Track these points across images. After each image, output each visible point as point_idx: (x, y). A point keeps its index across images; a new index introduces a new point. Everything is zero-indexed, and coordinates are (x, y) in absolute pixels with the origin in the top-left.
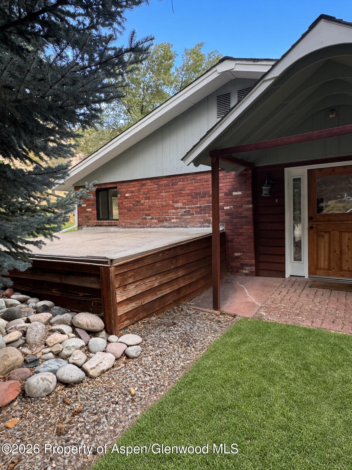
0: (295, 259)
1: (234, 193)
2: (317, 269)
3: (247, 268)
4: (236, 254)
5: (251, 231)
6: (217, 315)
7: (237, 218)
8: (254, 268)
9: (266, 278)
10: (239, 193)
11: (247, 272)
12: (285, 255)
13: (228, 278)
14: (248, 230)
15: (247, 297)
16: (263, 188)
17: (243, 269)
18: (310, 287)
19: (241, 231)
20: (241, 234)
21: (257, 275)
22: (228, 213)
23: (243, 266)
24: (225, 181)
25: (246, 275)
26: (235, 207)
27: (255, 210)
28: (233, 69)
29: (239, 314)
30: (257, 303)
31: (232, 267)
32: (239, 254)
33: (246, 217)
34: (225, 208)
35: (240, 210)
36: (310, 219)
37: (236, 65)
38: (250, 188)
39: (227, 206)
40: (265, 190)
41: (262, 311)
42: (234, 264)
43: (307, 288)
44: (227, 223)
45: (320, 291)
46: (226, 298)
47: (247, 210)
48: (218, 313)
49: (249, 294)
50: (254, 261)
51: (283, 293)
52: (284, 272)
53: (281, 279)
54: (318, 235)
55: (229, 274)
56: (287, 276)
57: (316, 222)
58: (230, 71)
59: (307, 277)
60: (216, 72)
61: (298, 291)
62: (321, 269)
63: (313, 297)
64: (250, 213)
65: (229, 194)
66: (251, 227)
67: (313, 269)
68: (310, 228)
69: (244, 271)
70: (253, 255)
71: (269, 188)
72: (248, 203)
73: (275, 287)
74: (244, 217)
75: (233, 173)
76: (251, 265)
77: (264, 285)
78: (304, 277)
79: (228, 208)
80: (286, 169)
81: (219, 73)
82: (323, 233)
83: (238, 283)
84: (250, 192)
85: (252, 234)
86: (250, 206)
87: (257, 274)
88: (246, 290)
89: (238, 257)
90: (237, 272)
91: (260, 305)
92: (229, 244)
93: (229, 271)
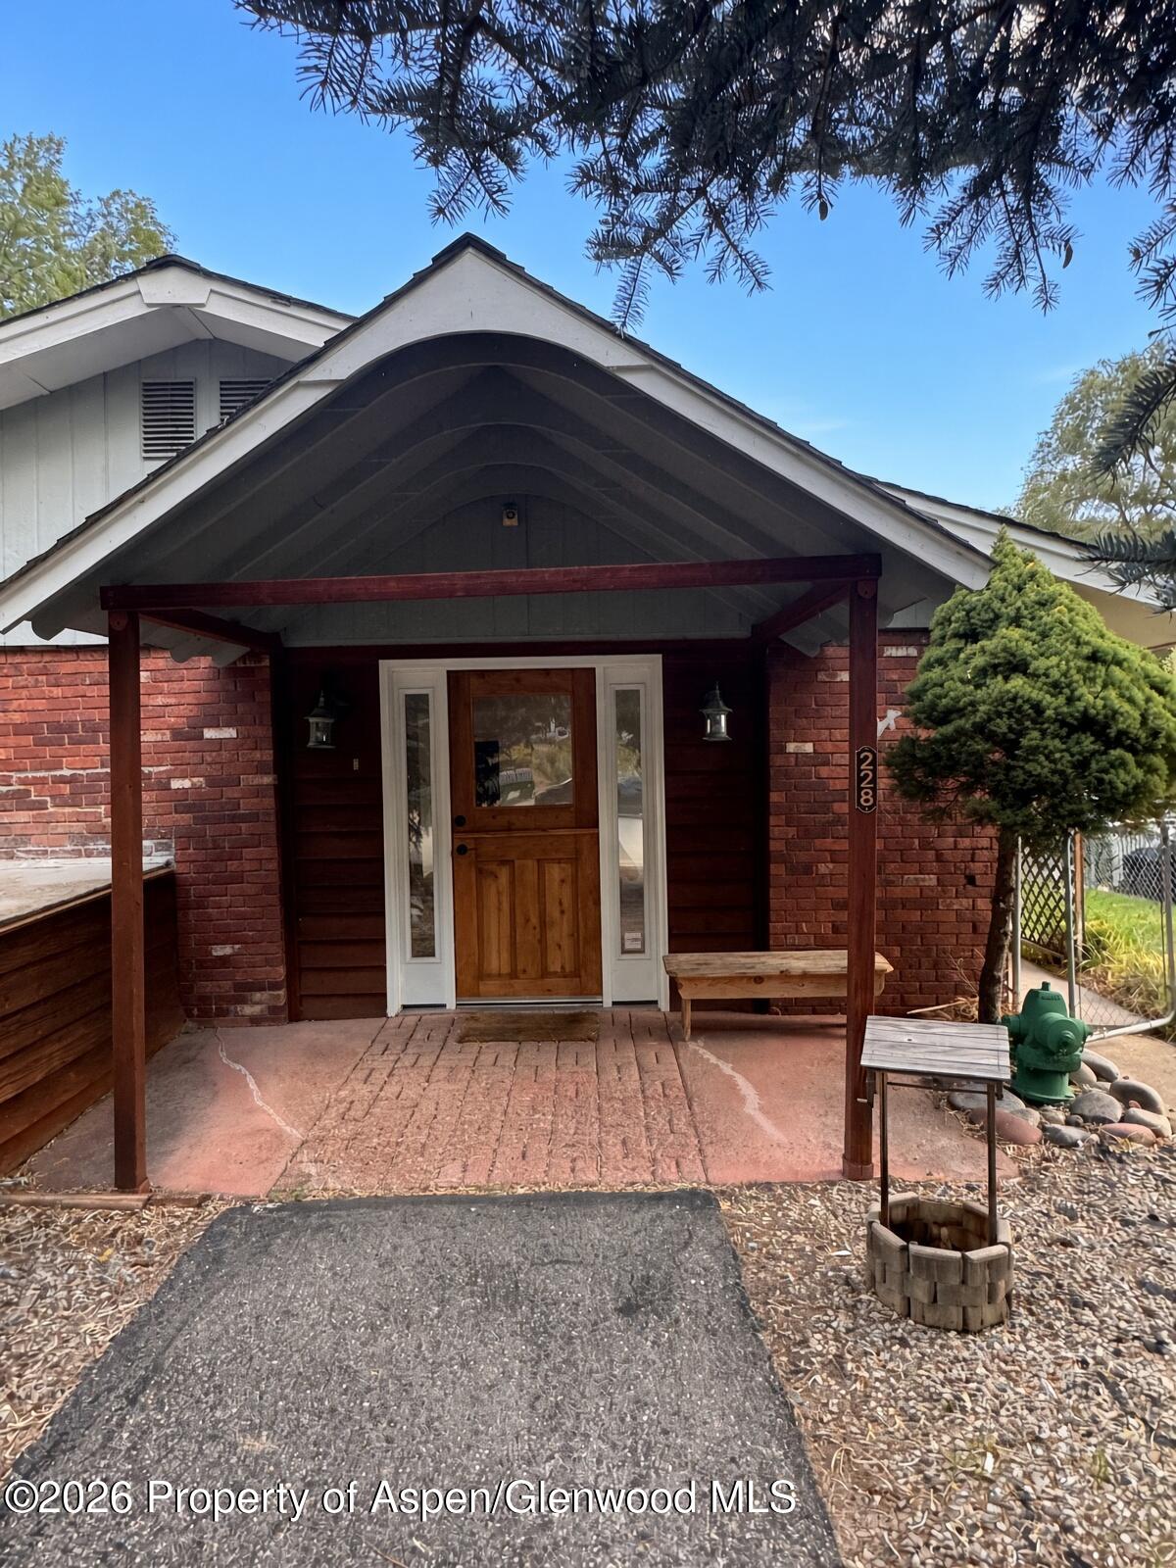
0: (416, 954)
1: (209, 734)
2: (481, 975)
3: (257, 996)
4: (219, 951)
5: (274, 865)
6: (131, 1212)
7: (219, 821)
8: (282, 992)
9: (324, 1025)
10: (230, 733)
11: (256, 1010)
12: (384, 941)
13: (186, 1039)
14: (261, 861)
15: (253, 1110)
16: (311, 720)
17: (243, 1001)
18: (461, 1040)
19: (233, 865)
20: (238, 878)
21: (295, 1016)
22: (183, 802)
23: (243, 991)
24: (176, 686)
25: (255, 1021)
26: (212, 782)
27: (283, 792)
28: (203, 305)
29: (218, 1188)
30: (288, 1129)
31: (204, 999)
32: (227, 950)
33: (252, 818)
34: (176, 784)
35: (230, 793)
36: (457, 822)
37: (213, 296)
38: (268, 719)
39: (184, 777)
40: (318, 728)
41: (305, 1159)
42: (208, 987)
43: (452, 1043)
44: (184, 838)
45: (490, 1051)
46: (173, 1129)
47: (258, 792)
48: (134, 1203)
49: (262, 1099)
50: (281, 971)
51: (379, 1077)
52: (383, 996)
53: (372, 1024)
54: (480, 872)
55: (190, 1024)
56: (393, 1008)
57: (472, 832)
58: (190, 308)
59: (451, 1003)
60: (137, 297)
61: (426, 1062)
62: (490, 976)
63: (467, 1075)
64: (269, 802)
65: (188, 734)
66: (269, 851)
67: (471, 975)
68: (459, 851)
69: (248, 1010)
70: (277, 950)
71: (332, 721)
72: (260, 770)
73: (355, 1054)
74: (244, 819)
75: (205, 662)
76: (274, 986)
77: (316, 1053)
78: (444, 1006)
79: (187, 783)
80: (385, 666)
81: (149, 305)
82: (493, 867)
83: (223, 1054)
84: (264, 732)
85: (274, 879)
86: (268, 779)
87: (294, 1013)
88: (252, 1085)
89: (224, 961)
90: (222, 1013)
91: (296, 1134)
92: (192, 914)
93: (190, 1015)
